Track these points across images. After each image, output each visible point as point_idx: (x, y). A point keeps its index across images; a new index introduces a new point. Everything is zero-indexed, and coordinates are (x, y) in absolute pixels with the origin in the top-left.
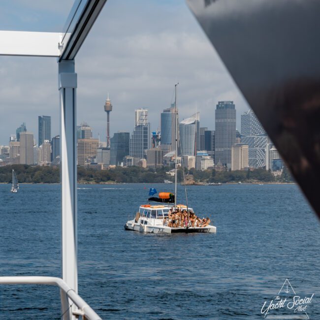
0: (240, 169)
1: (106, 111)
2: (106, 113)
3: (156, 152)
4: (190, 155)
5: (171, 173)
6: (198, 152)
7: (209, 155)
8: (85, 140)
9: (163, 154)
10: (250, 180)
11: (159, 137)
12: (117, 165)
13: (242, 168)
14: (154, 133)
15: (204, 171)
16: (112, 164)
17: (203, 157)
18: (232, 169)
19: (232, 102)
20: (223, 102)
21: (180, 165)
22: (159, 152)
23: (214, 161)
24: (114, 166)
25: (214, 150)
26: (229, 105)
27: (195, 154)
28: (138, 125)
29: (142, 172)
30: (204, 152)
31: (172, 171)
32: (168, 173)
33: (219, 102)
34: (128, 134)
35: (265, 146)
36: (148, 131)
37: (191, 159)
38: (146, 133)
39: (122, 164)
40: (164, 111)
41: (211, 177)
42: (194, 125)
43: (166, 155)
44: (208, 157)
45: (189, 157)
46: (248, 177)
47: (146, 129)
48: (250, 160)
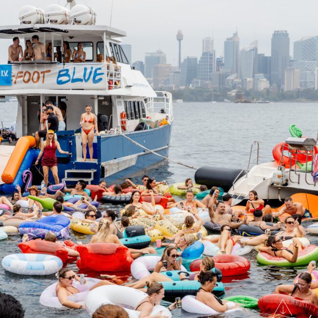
0: (292, 90)
1: (178, 40)
2: (178, 42)
3: (220, 75)
4: (249, 77)
5: (232, 93)
6: (256, 75)
7: (266, 78)
8: (160, 65)
9: (226, 77)
10: (299, 100)
11: (223, 62)
12: (186, 86)
13: (294, 88)
14: (218, 59)
15: (261, 92)
16: (183, 86)
17: (260, 79)
18: (286, 90)
19: (286, 31)
20: (278, 31)
21: (240, 86)
22: (223, 75)
23: (270, 82)
24: (184, 87)
25: (270, 73)
26: (284, 34)
27: (253, 77)
28: (205, 51)
29: (207, 92)
30: (261, 75)
31: (233, 91)
32: (230, 93)
33: (275, 32)
34: (197, 59)
35: (315, 70)
36: (213, 57)
37: (250, 82)
38: (211, 58)
39: (191, 85)
40: (227, 39)
41: (265, 96)
42: (253, 51)
43: (228, 78)
44: (265, 79)
45: (248, 79)
46: (298, 97)
47: (211, 55)
48: (301, 82)
